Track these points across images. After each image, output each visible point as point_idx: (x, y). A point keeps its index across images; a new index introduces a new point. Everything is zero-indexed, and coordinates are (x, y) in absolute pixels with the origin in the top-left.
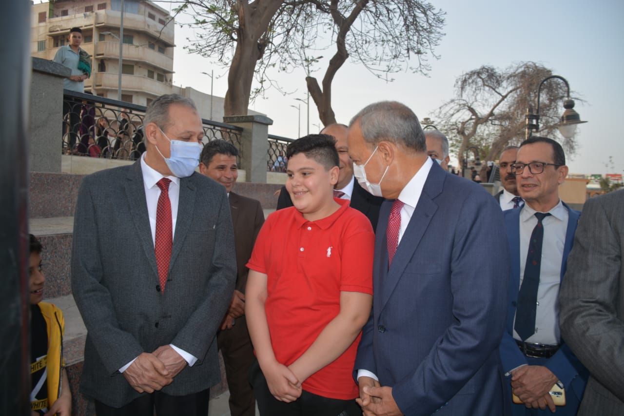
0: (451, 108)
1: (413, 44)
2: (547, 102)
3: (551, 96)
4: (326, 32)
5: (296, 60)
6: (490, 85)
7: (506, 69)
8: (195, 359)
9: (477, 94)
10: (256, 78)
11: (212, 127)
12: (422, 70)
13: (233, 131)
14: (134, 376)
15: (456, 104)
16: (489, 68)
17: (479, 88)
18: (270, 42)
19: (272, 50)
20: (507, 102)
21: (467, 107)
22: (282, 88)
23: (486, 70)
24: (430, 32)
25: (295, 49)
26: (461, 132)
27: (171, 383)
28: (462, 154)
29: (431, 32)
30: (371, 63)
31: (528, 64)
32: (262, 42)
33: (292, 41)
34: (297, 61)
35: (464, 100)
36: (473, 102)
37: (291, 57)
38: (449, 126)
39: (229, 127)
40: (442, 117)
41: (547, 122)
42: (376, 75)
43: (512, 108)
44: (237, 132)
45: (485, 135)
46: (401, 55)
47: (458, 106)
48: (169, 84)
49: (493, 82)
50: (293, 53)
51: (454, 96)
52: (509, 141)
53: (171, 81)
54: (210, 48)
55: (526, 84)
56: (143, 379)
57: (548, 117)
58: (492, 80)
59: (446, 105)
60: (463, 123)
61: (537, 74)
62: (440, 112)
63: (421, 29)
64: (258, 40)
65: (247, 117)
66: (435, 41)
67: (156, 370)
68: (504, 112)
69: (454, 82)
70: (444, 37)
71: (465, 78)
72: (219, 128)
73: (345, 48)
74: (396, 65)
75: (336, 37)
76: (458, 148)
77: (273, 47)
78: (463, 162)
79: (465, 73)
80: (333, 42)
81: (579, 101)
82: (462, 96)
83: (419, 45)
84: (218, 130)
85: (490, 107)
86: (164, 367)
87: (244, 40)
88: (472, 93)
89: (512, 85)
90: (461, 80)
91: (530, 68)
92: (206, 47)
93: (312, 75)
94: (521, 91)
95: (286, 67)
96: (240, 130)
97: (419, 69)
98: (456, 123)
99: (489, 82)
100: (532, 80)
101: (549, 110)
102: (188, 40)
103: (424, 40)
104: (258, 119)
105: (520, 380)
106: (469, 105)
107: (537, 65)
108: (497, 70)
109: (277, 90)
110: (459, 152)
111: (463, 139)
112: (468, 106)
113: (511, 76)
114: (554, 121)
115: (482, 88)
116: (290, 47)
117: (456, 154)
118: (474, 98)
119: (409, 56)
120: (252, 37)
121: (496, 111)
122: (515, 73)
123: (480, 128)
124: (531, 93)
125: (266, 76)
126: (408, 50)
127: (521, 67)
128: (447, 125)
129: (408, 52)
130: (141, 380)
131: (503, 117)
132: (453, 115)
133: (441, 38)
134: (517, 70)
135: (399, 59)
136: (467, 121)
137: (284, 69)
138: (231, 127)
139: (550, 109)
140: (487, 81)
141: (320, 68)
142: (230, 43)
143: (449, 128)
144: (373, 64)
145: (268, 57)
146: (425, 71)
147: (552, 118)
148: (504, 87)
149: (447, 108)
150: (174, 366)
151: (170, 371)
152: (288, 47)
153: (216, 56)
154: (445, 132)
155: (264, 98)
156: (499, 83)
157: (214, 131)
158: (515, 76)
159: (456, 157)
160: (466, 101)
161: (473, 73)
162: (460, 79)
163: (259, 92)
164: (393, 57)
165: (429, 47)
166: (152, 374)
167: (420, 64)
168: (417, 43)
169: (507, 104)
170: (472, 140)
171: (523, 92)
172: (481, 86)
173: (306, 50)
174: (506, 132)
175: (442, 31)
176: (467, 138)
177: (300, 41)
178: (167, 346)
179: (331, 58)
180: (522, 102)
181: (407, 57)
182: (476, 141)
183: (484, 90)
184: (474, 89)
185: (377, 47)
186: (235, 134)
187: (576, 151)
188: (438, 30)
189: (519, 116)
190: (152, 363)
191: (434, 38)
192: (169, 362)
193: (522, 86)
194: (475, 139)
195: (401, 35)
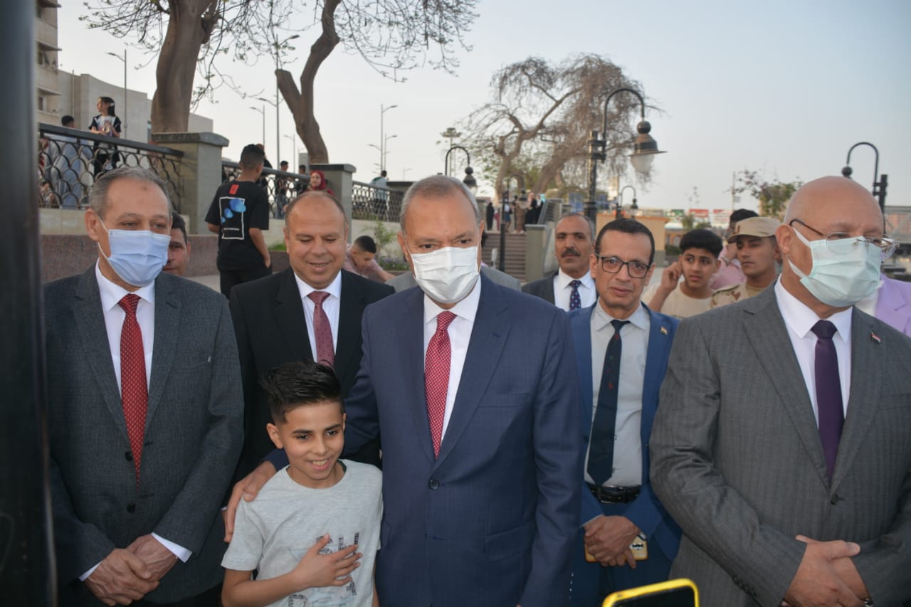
0: (486, 116)
1: (433, 28)
2: (615, 111)
3: (620, 103)
4: (305, 4)
5: (260, 44)
6: (539, 85)
7: (562, 63)
8: (189, 553)
9: (521, 97)
10: (201, 72)
11: (135, 151)
12: (446, 65)
13: (167, 157)
14: (102, 583)
15: (492, 111)
16: (539, 60)
17: (524, 89)
18: (220, 17)
19: (224, 28)
20: (563, 109)
21: (507, 116)
22: (240, 87)
23: (534, 63)
24: (457, 11)
25: (259, 27)
26: (500, 151)
27: (158, 587)
28: (501, 182)
29: (459, 11)
30: (374, 54)
31: (590, 57)
32: (209, 16)
33: (253, 15)
34: (262, 46)
35: (503, 105)
36: (516, 109)
37: (252, 40)
38: (482, 142)
39: (161, 150)
40: (473, 129)
41: (616, 138)
42: (381, 72)
43: (569, 118)
44: (174, 158)
45: (532, 154)
46: (415, 41)
47: (495, 114)
48: (53, 68)
49: (544, 81)
50: (256, 33)
51: (490, 100)
52: (566, 164)
53: (55, 63)
54: (124, 21)
55: (587, 87)
56: (115, 587)
57: (616, 132)
58: (542, 78)
59: (478, 111)
60: (503, 138)
61: (603, 72)
62: (470, 122)
63: (444, 6)
64: (202, 13)
65: (189, 135)
66: (465, 24)
67: (133, 572)
68: (558, 122)
69: (490, 80)
70: (477, 19)
71: (505, 74)
72: (145, 153)
73: (334, 29)
74: (408, 56)
75: (320, 11)
76: (495, 173)
77: (225, 23)
78: (503, 194)
79: (504, 66)
80: (317, 21)
81: (656, 110)
82: (500, 100)
83: (442, 31)
84: (144, 155)
85: (540, 116)
86: (145, 567)
87: (180, 13)
88: (514, 96)
89: (568, 86)
90: (499, 76)
91: (593, 62)
92: (117, 20)
93: (285, 68)
94: (581, 95)
95: (245, 54)
96: (179, 154)
97: (442, 64)
98: (493, 139)
99: (538, 80)
100: (596, 81)
101: (617, 122)
102: (86, 7)
103: (450, 23)
104: (206, 139)
105: (596, 536)
106: (511, 112)
107: (602, 58)
108: (548, 64)
109: (232, 90)
110: (497, 179)
111: (502, 160)
112: (509, 114)
113: (567, 73)
114: (624, 137)
115: (529, 88)
116: (250, 24)
117: (492, 181)
118: (517, 102)
119: (427, 44)
120: (193, 11)
121: (548, 122)
122: (572, 68)
123: (525, 145)
124: (594, 98)
125: (214, 68)
126: (426, 35)
127: (581, 61)
128: (480, 141)
129: (426, 38)
130: (111, 588)
131: (555, 131)
132: (488, 126)
133: (473, 21)
134: (576, 64)
135: (412, 47)
136: (509, 135)
137: (242, 57)
138: (165, 150)
139: (619, 120)
140: (535, 79)
141: (296, 58)
142: (157, 16)
143: (483, 144)
144: (376, 56)
145: (217, 39)
146: (450, 67)
147: (621, 133)
148: (558, 89)
149: (480, 116)
150: (160, 564)
151: (155, 570)
152: (247, 24)
153: (135, 34)
154: (478, 150)
155: (212, 102)
156: (551, 82)
157: (139, 156)
158: (573, 73)
159: (492, 186)
160: (506, 107)
161: (515, 67)
162: (498, 74)
163: (204, 92)
164: (404, 44)
165: (456, 33)
166: (128, 578)
167: (444, 57)
168: (440, 27)
169: (562, 111)
170: (514, 161)
171: (584, 96)
172: (527, 86)
173: (276, 29)
174: (561, 151)
175: (475, 11)
176: (508, 159)
177: (267, 16)
178: (147, 537)
179: (313, 42)
180: (582, 110)
181: (424, 45)
182: (520, 164)
183: (531, 91)
184: (517, 90)
185: (381, 29)
186: (172, 161)
187: (653, 178)
188: (469, 9)
189: (579, 129)
190: (127, 563)
191: (463, 19)
192: (152, 559)
193: (582, 88)
194: (519, 160)
195: (416, 15)
